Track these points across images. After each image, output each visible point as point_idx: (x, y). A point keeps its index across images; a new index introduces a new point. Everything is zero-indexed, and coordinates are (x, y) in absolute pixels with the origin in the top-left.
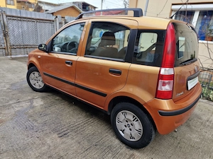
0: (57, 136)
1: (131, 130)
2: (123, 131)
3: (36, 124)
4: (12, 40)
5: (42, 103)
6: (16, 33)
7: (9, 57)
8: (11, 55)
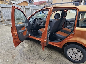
0: (41, 61)
1: (75, 56)
2: (71, 57)
3: (30, 56)
4: (4, 18)
5: (28, 45)
6: (6, 14)
7: (4, 25)
8: (4, 24)
